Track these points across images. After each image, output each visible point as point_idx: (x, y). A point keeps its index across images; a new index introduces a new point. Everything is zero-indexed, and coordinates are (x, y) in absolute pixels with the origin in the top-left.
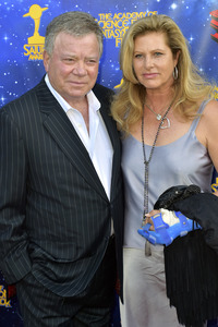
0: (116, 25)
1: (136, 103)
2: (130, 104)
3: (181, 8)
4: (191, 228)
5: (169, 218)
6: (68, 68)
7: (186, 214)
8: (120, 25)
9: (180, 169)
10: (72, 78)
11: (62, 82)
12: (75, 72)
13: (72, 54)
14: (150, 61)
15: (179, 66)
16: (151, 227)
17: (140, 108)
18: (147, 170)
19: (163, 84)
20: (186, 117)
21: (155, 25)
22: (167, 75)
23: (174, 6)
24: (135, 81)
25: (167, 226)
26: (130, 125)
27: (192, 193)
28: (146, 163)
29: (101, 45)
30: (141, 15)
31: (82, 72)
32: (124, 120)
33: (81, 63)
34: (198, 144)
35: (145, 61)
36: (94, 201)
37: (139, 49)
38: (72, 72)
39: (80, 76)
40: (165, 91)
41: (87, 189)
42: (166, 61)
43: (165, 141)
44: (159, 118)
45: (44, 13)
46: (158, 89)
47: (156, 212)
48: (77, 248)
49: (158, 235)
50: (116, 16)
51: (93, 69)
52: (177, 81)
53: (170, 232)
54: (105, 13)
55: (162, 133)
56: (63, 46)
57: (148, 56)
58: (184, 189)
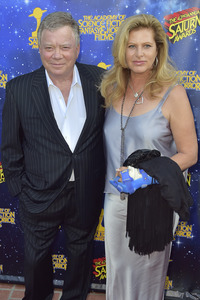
5: (134, 173)
6: (49, 54)
13: (50, 44)
16: (120, 179)
18: (123, 135)
25: (132, 180)
28: (123, 129)
30: (114, 17)
33: (58, 49)
34: (163, 118)
35: (137, 50)
37: (133, 41)
38: (52, 57)
44: (136, 95)
47: (124, 168)
49: (125, 186)
53: (134, 184)
55: (136, 107)
57: (140, 47)
58: (148, 152)
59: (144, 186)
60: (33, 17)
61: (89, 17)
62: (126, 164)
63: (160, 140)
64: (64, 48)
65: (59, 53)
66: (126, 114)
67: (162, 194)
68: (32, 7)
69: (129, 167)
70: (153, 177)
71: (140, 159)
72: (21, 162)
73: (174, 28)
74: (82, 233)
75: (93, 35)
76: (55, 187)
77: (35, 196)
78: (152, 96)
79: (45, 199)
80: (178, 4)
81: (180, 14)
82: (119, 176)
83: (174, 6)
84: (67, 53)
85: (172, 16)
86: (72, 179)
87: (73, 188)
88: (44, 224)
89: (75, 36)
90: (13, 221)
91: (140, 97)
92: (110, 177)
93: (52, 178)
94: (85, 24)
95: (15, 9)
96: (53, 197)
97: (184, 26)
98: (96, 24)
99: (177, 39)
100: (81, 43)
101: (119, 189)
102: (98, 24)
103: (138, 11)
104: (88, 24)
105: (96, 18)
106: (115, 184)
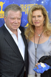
0: (25, 8)
1: (32, 31)
2: (30, 31)
3: (45, 3)
4: (49, 68)
5: (43, 65)
6: (12, 21)
7: (48, 64)
8: (27, 8)
9: (46, 51)
10: (14, 24)
11: (11, 25)
12: (15, 22)
13: (14, 17)
14: (37, 18)
15: (45, 20)
16: (37, 68)
17: (34, 32)
18: (36, 51)
19: (41, 25)
20: (48, 35)
21: (39, 8)
22: (42, 23)
23: (42, 2)
24: (32, 24)
25: (42, 68)
26: (31, 38)
27: (50, 58)
28: (36, 49)
29: (21, 14)
30: (33, 5)
31: (17, 22)
32: (29, 36)
33: (16, 19)
35: (36, 18)
36: (20, 61)
37: (34, 15)
38: (14, 22)
39: (16, 23)
40: (41, 28)
41: (18, 58)
42: (42, 18)
43: (41, 42)
44: (39, 35)
45: (4, 4)
46: (39, 27)
47: (39, 63)
48: (15, 75)
49: (39, 70)
50: (25, 5)
51: (20, 21)
52: (45, 25)
54: (22, 4)
56: (11, 15)
57: (37, 17)
58: (47, 56)
59: (47, 70)
61: (23, 5)
69: (41, 63)
70: (50, 65)
82: (37, 67)
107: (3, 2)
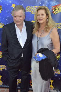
39: (18, 20)
42: (45, 17)
59: (43, 59)
60: (12, 7)
61: (29, 7)
62: (38, 52)
63: (49, 45)
64: (20, 17)
65: (18, 18)
66: (39, 37)
67: (49, 61)
68: (12, 4)
69: (39, 53)
70: (46, 56)
71: (42, 51)
72: (7, 51)
73: (55, 10)
74: (26, 72)
75: (30, 12)
76: (17, 58)
77: (11, 61)
78: (46, 31)
79: (14, 62)
80: (56, 3)
81: (56, 6)
82: (36, 56)
83: (55, 4)
84: (21, 18)
85: (54, 7)
86: (22, 56)
87: (23, 59)
88: (14, 69)
89: (23, 13)
90: (6, 69)
91: (43, 31)
92: (33, 56)
93: (16, 56)
94: (28, 9)
95: (6, 4)
96: (17, 61)
97: (58, 9)
98: (31, 9)
99: (56, 13)
100: (25, 15)
101: (36, 60)
102: (32, 9)
103: (44, 5)
104: (29, 9)
105: (31, 7)
106: (35, 58)
107: (15, 4)
